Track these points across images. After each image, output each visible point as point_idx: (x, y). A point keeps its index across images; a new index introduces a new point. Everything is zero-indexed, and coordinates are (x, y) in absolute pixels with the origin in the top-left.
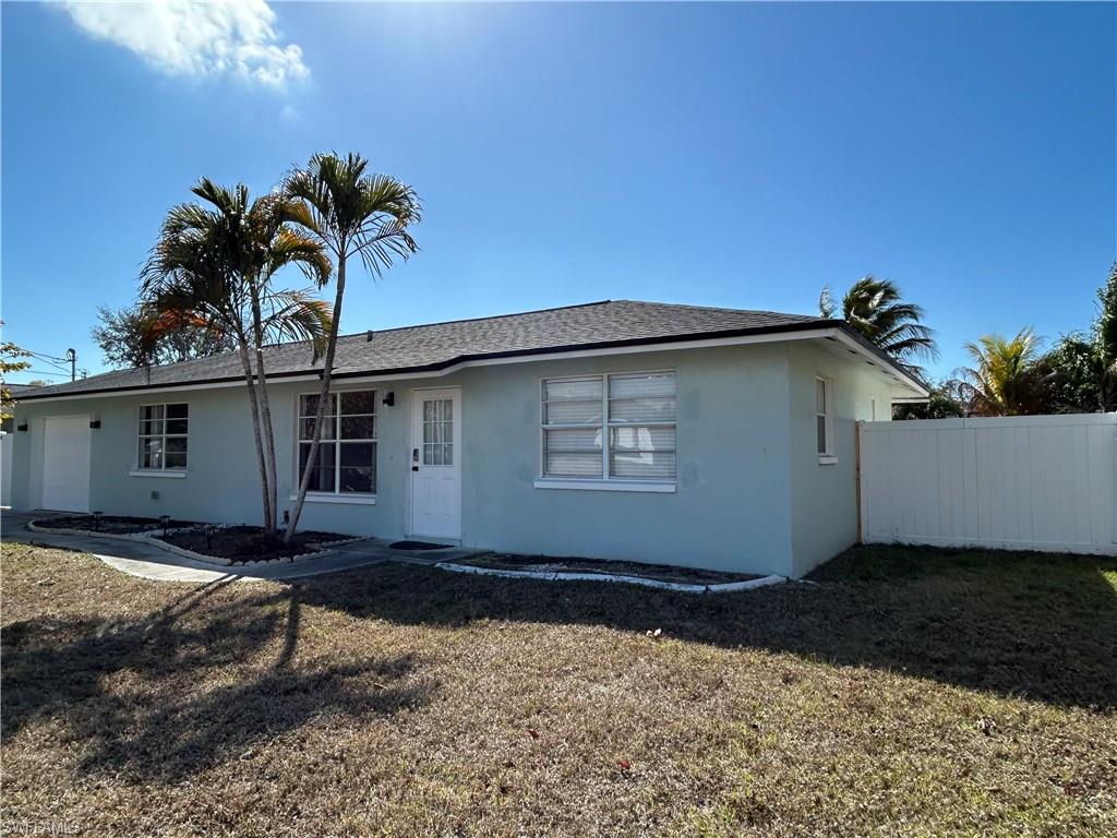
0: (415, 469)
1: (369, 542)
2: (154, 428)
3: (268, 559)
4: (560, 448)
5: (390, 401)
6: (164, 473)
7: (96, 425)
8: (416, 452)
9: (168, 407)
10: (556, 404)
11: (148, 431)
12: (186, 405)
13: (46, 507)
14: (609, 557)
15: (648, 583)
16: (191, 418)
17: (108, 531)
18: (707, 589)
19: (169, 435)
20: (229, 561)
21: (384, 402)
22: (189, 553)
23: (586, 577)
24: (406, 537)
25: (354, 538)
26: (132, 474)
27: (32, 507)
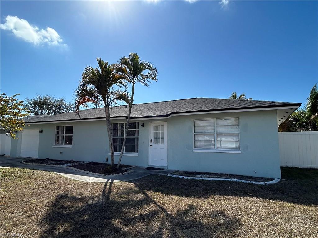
0: (151, 145)
1: (137, 168)
2: (60, 133)
3: (116, 174)
4: (199, 140)
5: (143, 125)
6: (64, 146)
7: (41, 132)
8: (151, 141)
9: (66, 126)
10: (198, 127)
11: (58, 134)
12: (73, 126)
13: (22, 156)
14: (219, 172)
15: (243, 181)
16: (74, 130)
17: (50, 164)
18: (265, 183)
19: (66, 135)
20: (103, 175)
21: (142, 126)
22: (86, 172)
23: (221, 179)
24: (148, 166)
25: (133, 166)
26: (53, 146)
27: (17, 156)
